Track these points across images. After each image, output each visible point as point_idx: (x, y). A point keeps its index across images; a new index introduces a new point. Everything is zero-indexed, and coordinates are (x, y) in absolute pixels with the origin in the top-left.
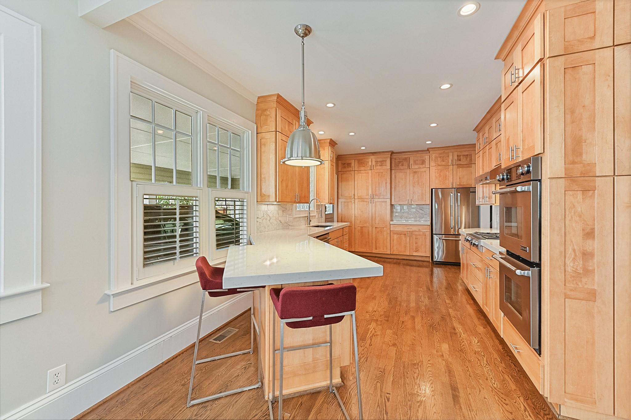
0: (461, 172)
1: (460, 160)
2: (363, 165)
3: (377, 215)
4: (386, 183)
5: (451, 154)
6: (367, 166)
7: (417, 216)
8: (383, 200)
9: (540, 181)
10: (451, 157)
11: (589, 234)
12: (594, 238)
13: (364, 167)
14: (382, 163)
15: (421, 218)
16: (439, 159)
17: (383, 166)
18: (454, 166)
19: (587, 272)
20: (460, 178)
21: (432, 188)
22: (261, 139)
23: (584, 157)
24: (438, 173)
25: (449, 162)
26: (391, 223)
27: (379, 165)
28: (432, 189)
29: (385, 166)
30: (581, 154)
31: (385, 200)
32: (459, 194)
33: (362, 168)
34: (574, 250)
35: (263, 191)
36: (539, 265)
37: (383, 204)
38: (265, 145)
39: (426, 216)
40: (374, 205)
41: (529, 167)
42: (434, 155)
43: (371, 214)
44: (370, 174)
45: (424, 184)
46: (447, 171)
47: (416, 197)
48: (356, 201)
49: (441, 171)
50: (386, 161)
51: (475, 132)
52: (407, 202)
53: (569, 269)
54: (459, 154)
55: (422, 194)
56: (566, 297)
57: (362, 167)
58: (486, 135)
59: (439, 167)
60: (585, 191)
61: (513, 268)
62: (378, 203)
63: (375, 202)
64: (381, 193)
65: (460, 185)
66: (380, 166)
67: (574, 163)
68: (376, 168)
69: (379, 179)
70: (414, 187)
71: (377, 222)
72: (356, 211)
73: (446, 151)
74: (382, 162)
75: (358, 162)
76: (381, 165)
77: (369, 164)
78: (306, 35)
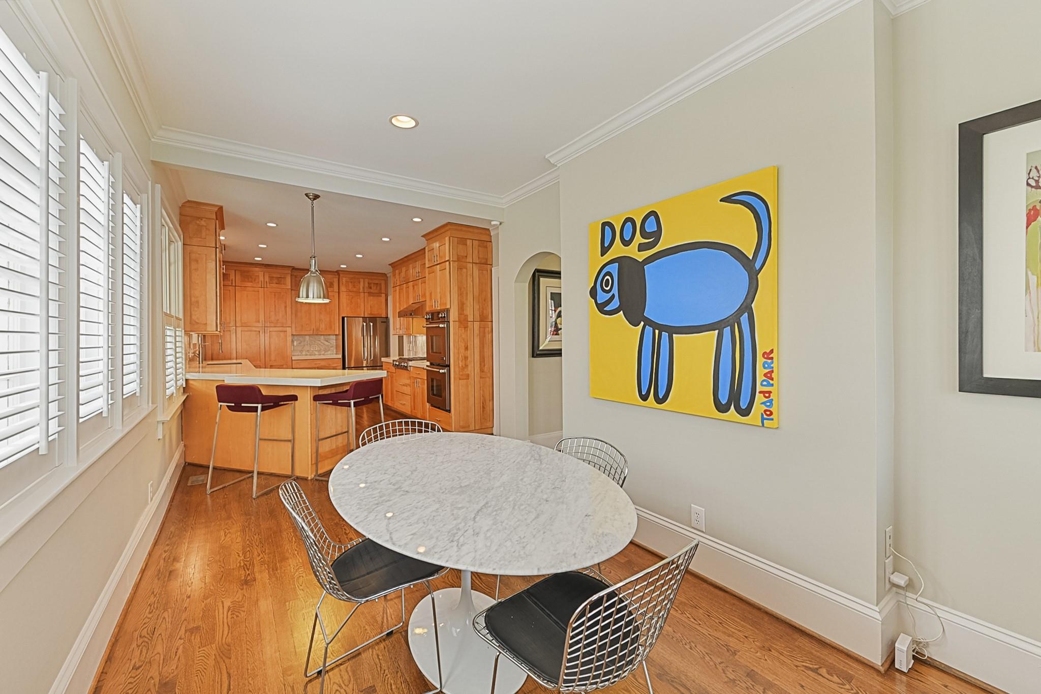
0: (372, 301)
1: (371, 288)
2: (250, 279)
3: (272, 348)
4: (286, 307)
5: (362, 281)
6: (256, 281)
7: (322, 349)
8: (280, 329)
9: (449, 322)
10: (362, 284)
11: (466, 348)
12: (468, 350)
13: (252, 282)
14: (280, 281)
15: (326, 351)
16: (350, 284)
17: (281, 284)
18: (365, 294)
19: (466, 366)
20: (371, 307)
21: (344, 316)
22: (190, 253)
23: (465, 312)
24: (349, 300)
25: (360, 289)
26: (293, 359)
27: (274, 282)
28: (343, 318)
29: (284, 284)
30: (463, 311)
31: (284, 329)
32: (372, 324)
33: (249, 284)
34: (462, 356)
35: (194, 317)
36: (449, 366)
37: (282, 334)
38: (197, 261)
39: (332, 348)
40: (267, 335)
41: (445, 314)
42: (344, 279)
43: (262, 347)
44: (261, 294)
45: (332, 310)
46: (358, 298)
47: (324, 326)
48: (239, 330)
49: (352, 298)
50: (285, 278)
51: (390, 266)
52: (312, 331)
53: (460, 366)
54: (370, 281)
55: (330, 322)
56: (460, 379)
57: (248, 282)
58: (403, 274)
59: (350, 293)
60: (465, 328)
61: (438, 370)
62: (274, 333)
63: (270, 331)
64: (278, 320)
65: (371, 314)
66: (276, 284)
67: (461, 314)
68: (270, 286)
69: (275, 301)
70: (320, 313)
71: (273, 358)
72: (239, 344)
73: (357, 276)
74: (280, 279)
75: (241, 275)
76: (277, 282)
77: (260, 279)
78: (314, 199)
